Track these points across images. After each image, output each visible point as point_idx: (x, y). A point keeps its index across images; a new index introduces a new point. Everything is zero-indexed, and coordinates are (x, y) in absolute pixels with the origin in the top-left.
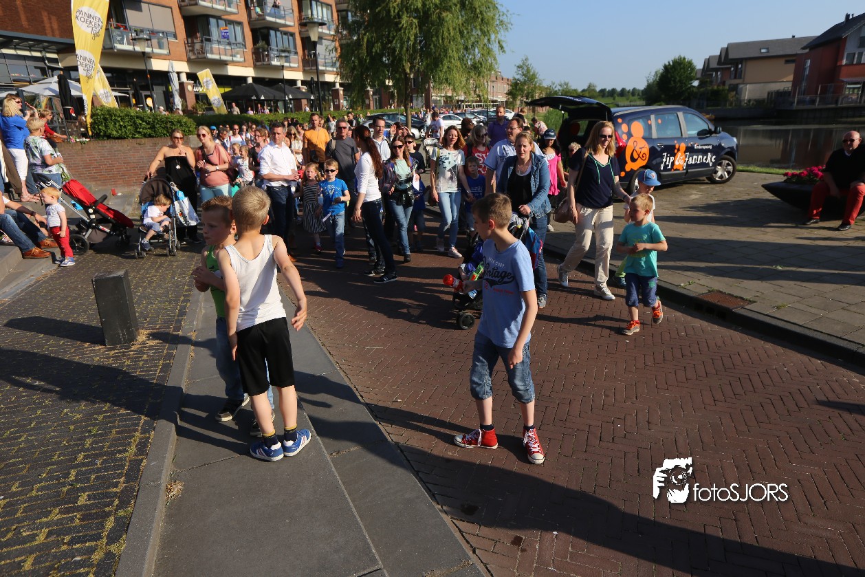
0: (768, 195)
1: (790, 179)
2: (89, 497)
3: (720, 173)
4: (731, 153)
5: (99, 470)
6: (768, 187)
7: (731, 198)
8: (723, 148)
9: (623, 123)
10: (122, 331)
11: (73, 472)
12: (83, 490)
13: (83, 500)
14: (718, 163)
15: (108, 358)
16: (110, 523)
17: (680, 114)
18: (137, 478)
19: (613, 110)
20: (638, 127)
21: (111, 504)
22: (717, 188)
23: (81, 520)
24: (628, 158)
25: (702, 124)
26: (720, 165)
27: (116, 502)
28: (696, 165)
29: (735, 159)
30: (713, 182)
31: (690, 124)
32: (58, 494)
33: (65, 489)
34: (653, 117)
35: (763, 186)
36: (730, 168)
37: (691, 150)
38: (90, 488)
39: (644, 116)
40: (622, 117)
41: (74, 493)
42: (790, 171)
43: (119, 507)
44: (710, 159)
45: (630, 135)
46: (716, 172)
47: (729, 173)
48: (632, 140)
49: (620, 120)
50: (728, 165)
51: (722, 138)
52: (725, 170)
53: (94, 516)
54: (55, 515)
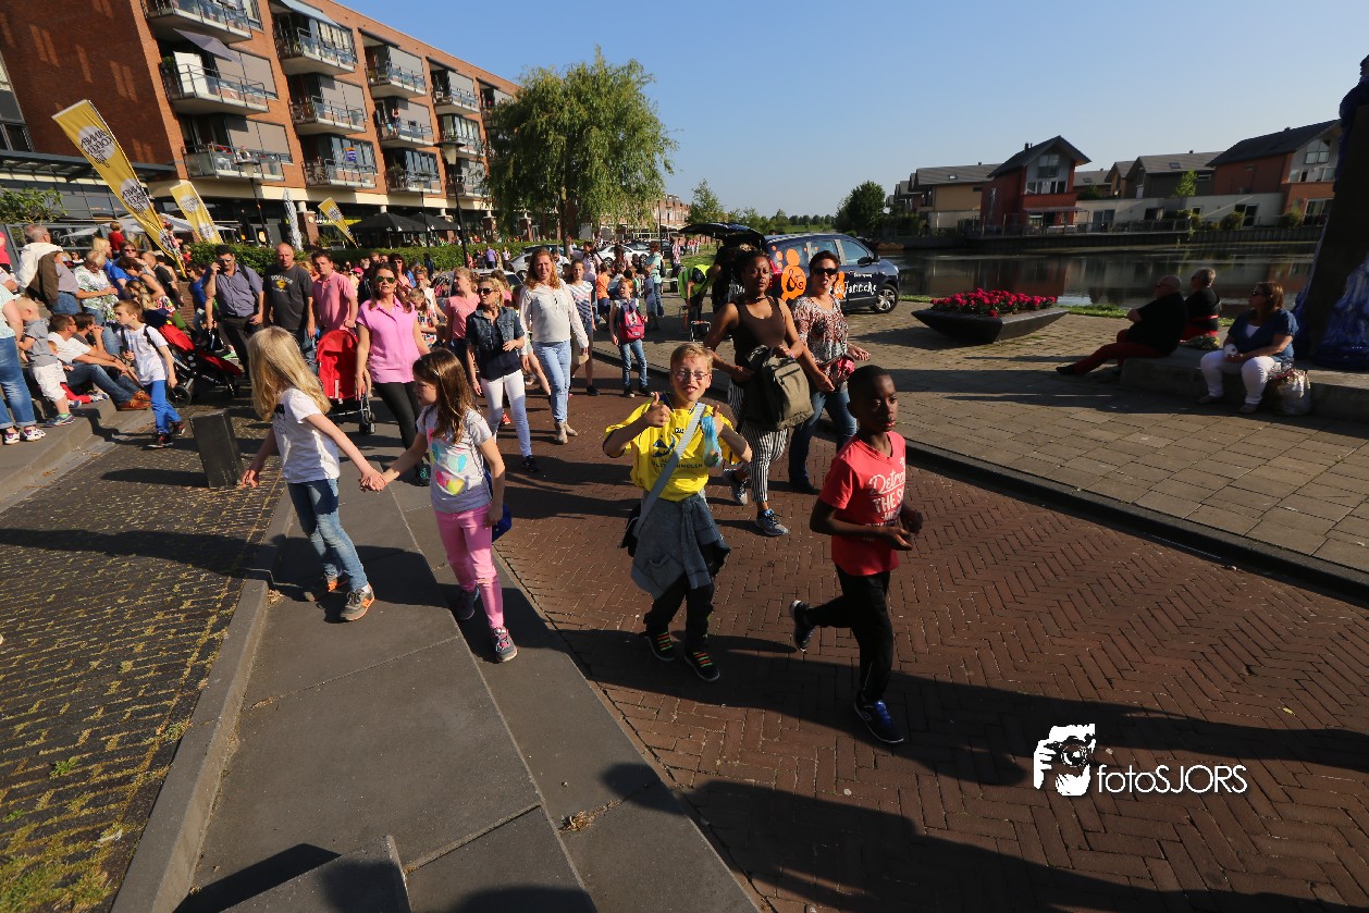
0: (920, 324)
1: (937, 306)
2: (193, 603)
3: (882, 303)
4: (892, 281)
5: (202, 584)
6: (917, 315)
7: (889, 327)
8: (885, 277)
9: (777, 250)
10: (226, 471)
11: (177, 586)
12: (187, 598)
13: (187, 604)
14: (880, 291)
15: (211, 498)
16: (213, 620)
17: (838, 242)
18: (239, 588)
19: (767, 237)
20: (794, 256)
21: (214, 607)
22: (879, 318)
23: (186, 618)
24: (784, 288)
25: (864, 253)
26: (882, 294)
27: (219, 605)
28: (856, 294)
29: (896, 287)
30: (877, 312)
31: (849, 253)
32: (163, 602)
33: (169, 599)
34: (809, 244)
35: (914, 314)
36: (892, 297)
37: (850, 279)
38: (192, 597)
39: (800, 243)
40: (774, 244)
41: (179, 601)
42: (937, 299)
43: (221, 609)
44: (870, 287)
45: (785, 263)
46: (879, 302)
47: (891, 302)
48: (787, 268)
49: (774, 248)
50: (890, 293)
51: (882, 266)
52: (887, 299)
53: (198, 618)
54: (160, 616)
